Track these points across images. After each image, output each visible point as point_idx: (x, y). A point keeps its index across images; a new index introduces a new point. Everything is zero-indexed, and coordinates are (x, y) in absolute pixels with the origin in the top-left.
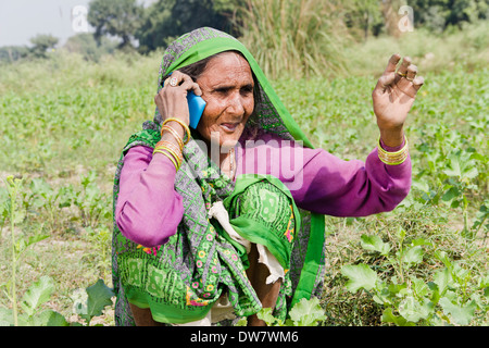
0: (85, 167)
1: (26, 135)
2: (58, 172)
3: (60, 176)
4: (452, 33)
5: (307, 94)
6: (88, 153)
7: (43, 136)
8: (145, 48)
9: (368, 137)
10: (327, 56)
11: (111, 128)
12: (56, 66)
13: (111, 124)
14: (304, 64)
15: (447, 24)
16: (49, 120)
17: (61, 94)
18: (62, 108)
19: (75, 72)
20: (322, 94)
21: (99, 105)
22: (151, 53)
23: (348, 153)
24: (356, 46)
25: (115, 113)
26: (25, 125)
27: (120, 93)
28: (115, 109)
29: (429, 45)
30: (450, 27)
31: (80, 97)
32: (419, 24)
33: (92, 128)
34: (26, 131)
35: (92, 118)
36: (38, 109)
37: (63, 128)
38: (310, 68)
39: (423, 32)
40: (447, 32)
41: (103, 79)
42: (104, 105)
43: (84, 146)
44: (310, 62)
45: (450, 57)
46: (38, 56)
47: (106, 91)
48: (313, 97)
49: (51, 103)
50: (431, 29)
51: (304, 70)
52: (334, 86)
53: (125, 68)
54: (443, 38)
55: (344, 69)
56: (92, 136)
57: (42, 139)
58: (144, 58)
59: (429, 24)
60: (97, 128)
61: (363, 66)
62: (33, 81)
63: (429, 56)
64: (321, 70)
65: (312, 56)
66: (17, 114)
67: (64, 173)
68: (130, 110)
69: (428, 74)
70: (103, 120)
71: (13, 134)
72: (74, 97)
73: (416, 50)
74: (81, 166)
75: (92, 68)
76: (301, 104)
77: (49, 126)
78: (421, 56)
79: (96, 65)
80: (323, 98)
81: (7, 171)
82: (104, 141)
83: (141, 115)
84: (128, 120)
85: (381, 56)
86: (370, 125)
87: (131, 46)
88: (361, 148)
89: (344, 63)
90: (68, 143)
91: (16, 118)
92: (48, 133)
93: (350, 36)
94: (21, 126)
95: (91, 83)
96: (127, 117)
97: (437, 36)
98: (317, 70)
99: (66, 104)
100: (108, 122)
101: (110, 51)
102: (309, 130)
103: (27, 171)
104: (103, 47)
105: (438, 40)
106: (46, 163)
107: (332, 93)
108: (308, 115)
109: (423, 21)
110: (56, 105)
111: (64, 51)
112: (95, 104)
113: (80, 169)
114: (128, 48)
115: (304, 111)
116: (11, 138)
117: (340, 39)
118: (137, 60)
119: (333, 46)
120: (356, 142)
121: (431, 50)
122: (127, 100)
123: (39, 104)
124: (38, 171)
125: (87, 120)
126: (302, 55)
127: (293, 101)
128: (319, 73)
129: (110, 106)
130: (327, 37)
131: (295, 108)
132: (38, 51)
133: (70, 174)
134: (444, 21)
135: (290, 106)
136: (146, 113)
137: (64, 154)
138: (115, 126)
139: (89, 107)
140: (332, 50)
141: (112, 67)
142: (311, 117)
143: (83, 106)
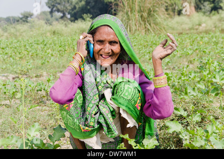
0: (47, 73)
1: (20, 58)
2: (35, 75)
3: (36, 77)
4: (214, 14)
5: (147, 42)
6: (48, 66)
7: (28, 58)
8: (73, 19)
9: (176, 62)
10: (156, 24)
11: (58, 55)
12: (33, 26)
13: (58, 53)
14: (146, 28)
15: (212, 10)
16: (31, 51)
17: (35, 39)
18: (36, 46)
19: (41, 29)
20: (154, 42)
21: (53, 45)
22: (76, 21)
23: (166, 69)
24: (170, 19)
25: (60, 49)
26: (20, 53)
27: (62, 40)
28: (60, 47)
29: (203, 20)
30: (213, 12)
31: (44, 41)
32: (199, 10)
33: (50, 55)
34: (20, 56)
35: (49, 50)
36: (25, 46)
37: (37, 55)
38: (148, 30)
39: (201, 14)
40: (211, 14)
41: (54, 32)
42: (55, 45)
43: (46, 63)
44: (149, 27)
45: (213, 26)
46: (24, 21)
47: (55, 38)
48: (150, 43)
49: (31, 43)
50: (204, 13)
51: (146, 31)
52: (159, 38)
53: (64, 28)
54: (210, 17)
55: (164, 30)
56: (50, 59)
57: (27, 60)
58: (72, 23)
59: (203, 10)
60: (52, 55)
61: (173, 29)
62: (22, 33)
63: (203, 25)
64: (153, 31)
65: (150, 24)
66: (16, 48)
67: (37, 75)
68: (67, 47)
69: (203, 33)
70: (55, 52)
71: (14, 57)
72: (41, 41)
73: (197, 23)
74: (45, 73)
75: (49, 28)
76: (145, 46)
77: (30, 54)
78: (200, 25)
79: (51, 26)
80: (154, 44)
81: (12, 74)
82: (55, 61)
83: (72, 50)
84: (66, 52)
85: (181, 25)
86: (176, 57)
87: (66, 17)
88: (172, 67)
89: (164, 28)
90: (39, 62)
91: (16, 50)
92: (30, 57)
93: (167, 16)
94: (18, 53)
95: (48, 34)
96: (65, 50)
97: (207, 16)
98: (151, 30)
99: (37, 44)
100: (57, 52)
101: (57, 20)
102: (148, 58)
103: (21, 74)
104: (53, 18)
105: (207, 18)
106: (30, 71)
107: (158, 42)
108: (148, 51)
109: (201, 9)
110: (33, 44)
111: (36, 19)
112: (51, 44)
113: (45, 74)
114: (65, 18)
115: (146, 49)
116: (13, 59)
117: (162, 16)
118: (69, 24)
119: (159, 20)
120: (170, 64)
121: (205, 23)
122: (65, 43)
123: (25, 43)
124: (26, 75)
125: (47, 51)
126: (145, 24)
127: (141, 44)
128: (153, 32)
129: (57, 45)
130: (156, 16)
131: (142, 48)
132: (24, 19)
133: (41, 76)
134: (210, 9)
135: (140, 47)
136: (74, 49)
137: (37, 67)
138: (60, 55)
139: (48, 45)
140: (158, 22)
141: (58, 27)
142: (149, 53)
143: (45, 45)
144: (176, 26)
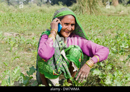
0: (34, 33)
1: (21, 24)
2: (28, 34)
3: (28, 35)
4: (129, 6)
5: (90, 19)
6: (35, 30)
7: (25, 24)
8: (52, 3)
9: (104, 32)
10: (97, 9)
11: (42, 24)
12: (30, 7)
13: (42, 23)
14: (91, 11)
15: (128, 3)
17: (31, 14)
18: (30, 17)
19: (35, 8)
20: (94, 19)
21: (40, 17)
22: (54, 5)
23: (99, 36)
24: (104, 7)
26: (21, 21)
27: (45, 15)
28: (43, 19)
29: (123, 9)
30: (128, 4)
32: (120, 3)
33: (37, 23)
34: (21, 23)
35: (37, 21)
36: (25, 17)
37: (30, 23)
39: (121, 5)
40: (127, 6)
41: (41, 11)
42: (41, 18)
43: (35, 28)
44: (92, 11)
45: (127, 12)
47: (41, 14)
48: (92, 20)
49: (28, 16)
50: (124, 5)
51: (91, 13)
52: (97, 18)
53: (47, 8)
54: (126, 7)
56: (37, 26)
58: (52, 6)
59: (123, 3)
60: (39, 23)
61: (106, 13)
62: (24, 10)
63: (122, 11)
65: (93, 9)
67: (29, 34)
68: (47, 19)
69: (121, 16)
70: (40, 22)
71: (18, 23)
72: (34, 15)
74: (33, 33)
76: (89, 21)
77: (27, 22)
78: (120, 11)
79: (40, 7)
80: (94, 21)
81: (16, 33)
82: (40, 27)
83: (49, 21)
84: (46, 22)
85: (110, 10)
86: (105, 29)
87: (49, 2)
88: (102, 35)
89: (101, 12)
90: (31, 27)
91: (19, 19)
92: (26, 24)
93: (103, 5)
94: (20, 21)
95: (38, 11)
96: (46, 21)
97: (125, 6)
99: (32, 17)
100: (41, 22)
101: (44, 3)
102: (90, 29)
103: (20, 33)
104: (42, 2)
105: (125, 7)
106: (25, 31)
107: (96, 19)
108: (90, 25)
109: (122, 2)
110: (29, 16)
111: (33, 3)
112: (38, 17)
113: (33, 34)
114: (48, 3)
115: (89, 23)
116: (18, 24)
117: (100, 6)
118: (50, 6)
119: (98, 7)
120: (101, 33)
121: (123, 10)
122: (46, 17)
123: (25, 16)
124: (23, 33)
126: (90, 9)
127: (87, 20)
128: (94, 14)
129: (42, 18)
130: (97, 5)
131: (87, 22)
132: (26, 2)
133: (31, 35)
134: (127, 2)
135: (86, 22)
136: (51, 21)
137: (30, 29)
138: (43, 23)
139: (37, 18)
140: (98, 8)
141: (44, 8)
142: (91, 25)
143: (36, 17)
144: (107, 11)
